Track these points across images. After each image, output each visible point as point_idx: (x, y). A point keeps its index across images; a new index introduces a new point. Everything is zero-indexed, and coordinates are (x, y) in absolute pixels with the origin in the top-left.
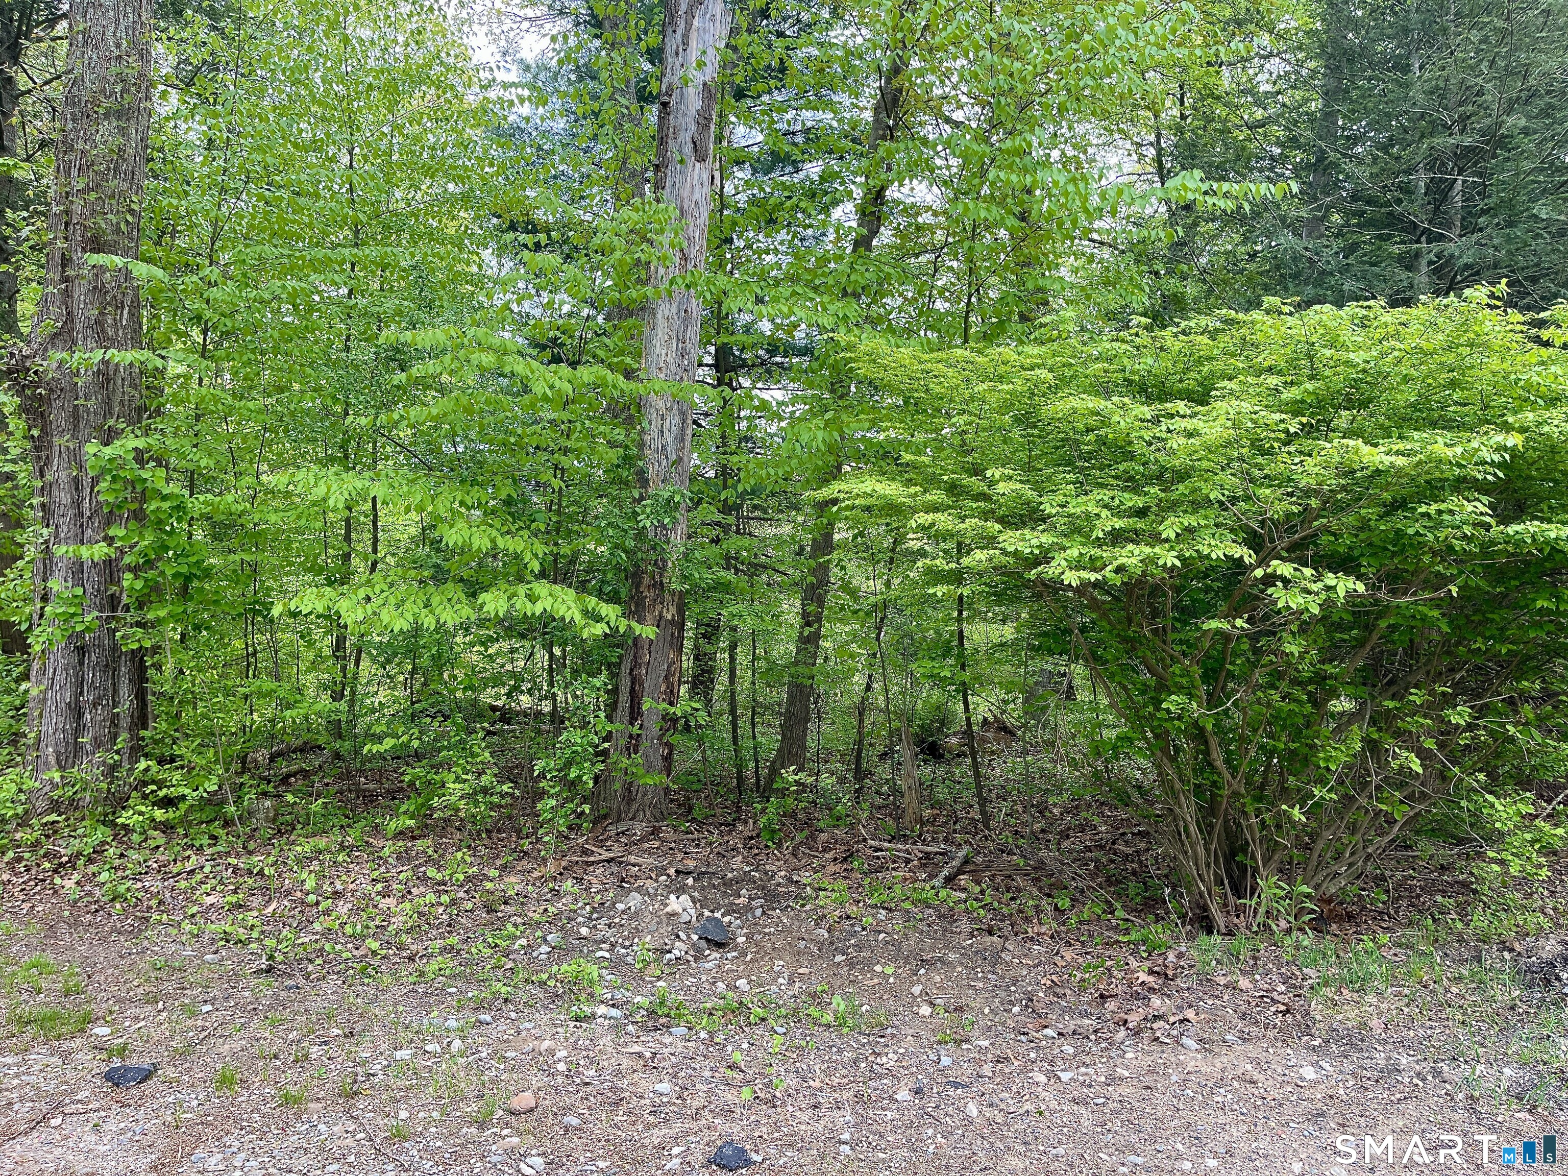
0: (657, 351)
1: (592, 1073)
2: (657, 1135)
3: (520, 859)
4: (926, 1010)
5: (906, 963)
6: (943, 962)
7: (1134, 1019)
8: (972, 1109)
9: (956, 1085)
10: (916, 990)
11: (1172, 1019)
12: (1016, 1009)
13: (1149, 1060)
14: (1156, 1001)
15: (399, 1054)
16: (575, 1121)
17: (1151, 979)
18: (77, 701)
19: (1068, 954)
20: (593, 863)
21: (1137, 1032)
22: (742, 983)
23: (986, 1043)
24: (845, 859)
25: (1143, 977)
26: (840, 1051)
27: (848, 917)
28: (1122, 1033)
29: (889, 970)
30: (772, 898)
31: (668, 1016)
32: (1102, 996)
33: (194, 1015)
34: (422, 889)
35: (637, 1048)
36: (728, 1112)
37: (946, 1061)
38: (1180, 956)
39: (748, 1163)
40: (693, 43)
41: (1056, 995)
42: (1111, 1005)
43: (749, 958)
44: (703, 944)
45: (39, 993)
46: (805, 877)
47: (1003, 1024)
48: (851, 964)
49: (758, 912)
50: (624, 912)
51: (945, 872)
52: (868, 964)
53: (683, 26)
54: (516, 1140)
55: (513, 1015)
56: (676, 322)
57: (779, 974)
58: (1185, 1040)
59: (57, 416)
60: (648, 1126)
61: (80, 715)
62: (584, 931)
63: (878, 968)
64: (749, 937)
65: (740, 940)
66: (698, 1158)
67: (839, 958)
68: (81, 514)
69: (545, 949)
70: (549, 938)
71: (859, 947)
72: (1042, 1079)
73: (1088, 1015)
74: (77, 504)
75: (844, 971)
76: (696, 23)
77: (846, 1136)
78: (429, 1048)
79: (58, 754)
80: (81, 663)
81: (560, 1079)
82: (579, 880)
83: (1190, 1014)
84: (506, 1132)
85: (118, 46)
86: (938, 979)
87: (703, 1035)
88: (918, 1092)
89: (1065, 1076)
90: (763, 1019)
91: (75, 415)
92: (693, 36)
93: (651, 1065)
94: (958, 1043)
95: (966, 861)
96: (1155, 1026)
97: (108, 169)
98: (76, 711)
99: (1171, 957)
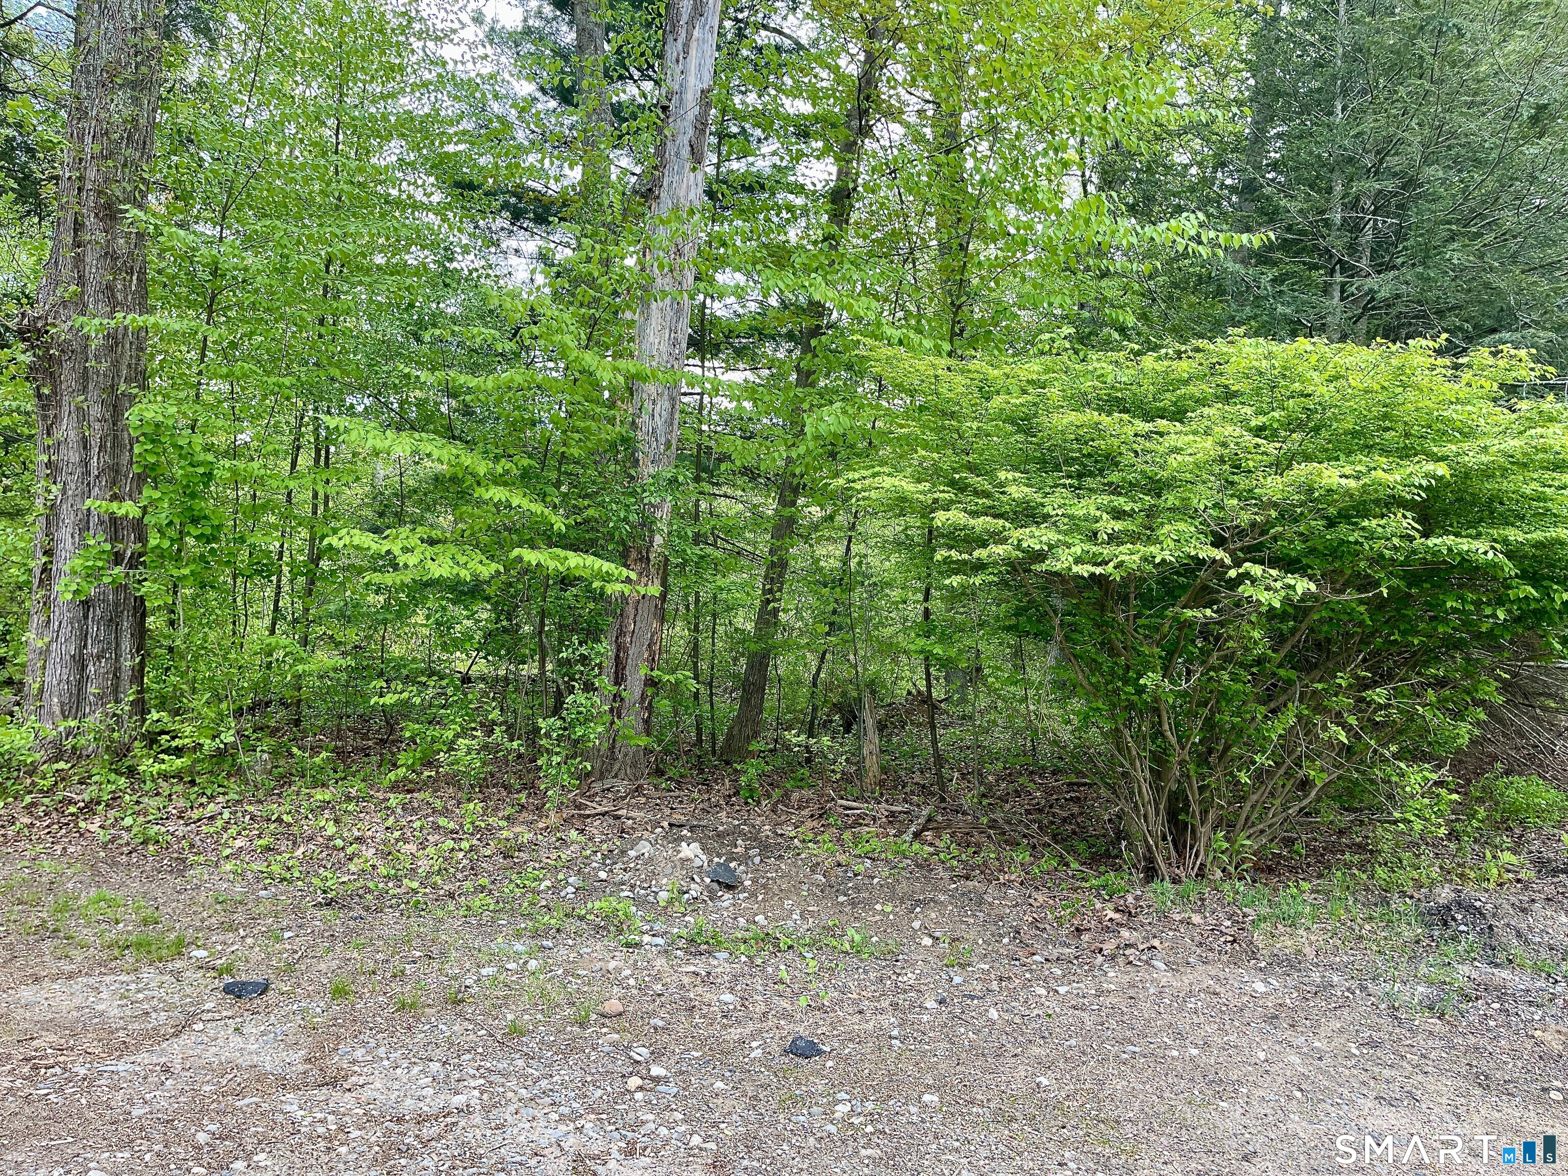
0: (651, 339)
1: (659, 986)
2: (735, 1033)
3: (520, 811)
4: (928, 941)
5: (902, 903)
6: (935, 902)
7: (1109, 947)
8: (993, 1014)
9: (972, 998)
10: (916, 924)
11: (1141, 947)
12: (1006, 940)
13: (1127, 978)
14: (1125, 933)
15: (484, 972)
16: (661, 1023)
17: (1117, 916)
18: (81, 654)
19: (1041, 897)
20: (588, 816)
21: (1113, 957)
22: (760, 918)
23: (987, 967)
24: (821, 816)
25: (1111, 914)
26: (866, 972)
27: (839, 865)
28: (1100, 959)
29: (888, 909)
30: (765, 849)
31: (707, 943)
32: (1077, 930)
33: (279, 940)
34: (437, 837)
35: (692, 968)
36: (787, 1016)
37: (957, 980)
38: (1137, 898)
39: (820, 1052)
40: (693, 52)
41: (1038, 928)
42: (1086, 937)
43: (760, 898)
44: (715, 886)
45: (117, 923)
46: (790, 831)
47: (997, 952)
48: (853, 904)
49: (757, 860)
50: (637, 858)
51: (913, 829)
52: (868, 904)
53: (684, 35)
54: (616, 1036)
55: (570, 942)
56: (670, 313)
57: (791, 912)
58: (1155, 962)
59: (68, 376)
60: (725, 1027)
61: (83, 668)
62: (603, 875)
63: (878, 907)
64: (754, 881)
65: (747, 883)
66: (776, 1049)
67: (842, 899)
68: (88, 473)
69: (571, 889)
70: (571, 880)
71: (857, 889)
72: (1043, 992)
73: (1068, 946)
74: (86, 463)
75: (848, 909)
76: (696, 33)
77: (895, 1033)
78: (508, 966)
79: (62, 705)
80: (86, 617)
81: (635, 991)
82: (582, 831)
83: (1156, 943)
84: (604, 1030)
85: (134, 18)
86: (933, 915)
87: (743, 958)
88: (941, 1002)
89: (1062, 990)
90: (790, 947)
91: (85, 375)
92: (693, 45)
93: (708, 980)
94: (962, 966)
95: (930, 820)
96: (1127, 952)
97: (122, 138)
98: (80, 663)
99: (1130, 899)
